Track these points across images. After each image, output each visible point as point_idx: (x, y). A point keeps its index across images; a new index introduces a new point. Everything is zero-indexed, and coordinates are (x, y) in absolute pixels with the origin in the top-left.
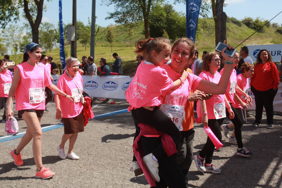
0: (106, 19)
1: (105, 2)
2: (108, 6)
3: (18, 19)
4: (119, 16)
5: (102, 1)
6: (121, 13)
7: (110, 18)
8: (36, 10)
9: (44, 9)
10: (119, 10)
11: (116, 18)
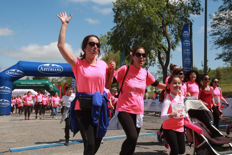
0: (215, 59)
1: (214, 47)
2: (217, 49)
3: (155, 63)
4: (226, 56)
5: (212, 46)
6: (227, 54)
7: (219, 58)
8: (165, 58)
9: (171, 57)
10: (226, 51)
11: (224, 58)
